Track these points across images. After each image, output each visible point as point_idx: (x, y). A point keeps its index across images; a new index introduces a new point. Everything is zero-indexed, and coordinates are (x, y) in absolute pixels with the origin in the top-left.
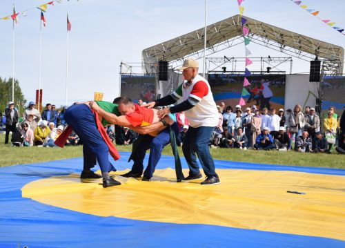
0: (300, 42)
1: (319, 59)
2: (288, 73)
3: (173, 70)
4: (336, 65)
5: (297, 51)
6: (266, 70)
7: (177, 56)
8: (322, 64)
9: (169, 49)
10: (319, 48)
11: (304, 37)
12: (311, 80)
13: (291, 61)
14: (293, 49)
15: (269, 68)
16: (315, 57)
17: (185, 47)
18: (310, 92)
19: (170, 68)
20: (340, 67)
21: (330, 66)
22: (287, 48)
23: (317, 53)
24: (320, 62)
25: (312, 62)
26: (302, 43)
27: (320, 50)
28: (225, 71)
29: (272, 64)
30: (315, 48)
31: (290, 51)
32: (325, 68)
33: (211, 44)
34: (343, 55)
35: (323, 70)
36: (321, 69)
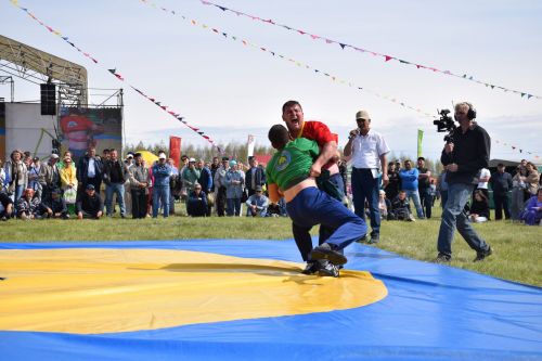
0: (22, 54)
1: (54, 81)
2: (8, 100)
4: (78, 92)
5: (20, 68)
8: (57, 88)
10: (51, 66)
11: (28, 48)
12: (43, 113)
13: (12, 82)
14: (13, 65)
16: (47, 78)
18: (43, 130)
20: (83, 95)
21: (70, 92)
22: (3, 62)
23: (49, 73)
24: (53, 86)
25: (42, 85)
26: (26, 56)
27: (54, 69)
30: (46, 65)
31: (9, 67)
32: (63, 96)
34: (85, 78)
35: (60, 97)
36: (57, 96)
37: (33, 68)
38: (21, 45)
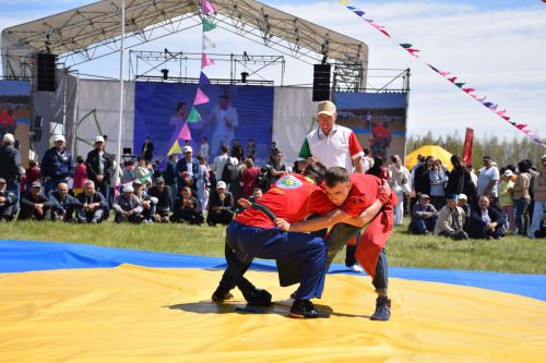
0: (296, 30)
1: (329, 61)
2: (277, 83)
3: (66, 71)
4: (357, 73)
5: (293, 45)
6: (240, 78)
7: (74, 45)
8: (332, 69)
9: (58, 31)
10: (327, 43)
11: (304, 23)
12: (316, 98)
13: (283, 62)
14: (285, 43)
15: (244, 75)
16: (322, 56)
17: (89, 28)
18: (314, 118)
19: (60, 67)
20: (362, 76)
21: (346, 74)
22: (274, 39)
23: (324, 50)
24: (329, 66)
25: (316, 66)
26: (299, 32)
27: (331, 46)
28: (166, 77)
29: (250, 68)
30: (322, 41)
31: (281, 45)
32: (338, 78)
33: (139, 24)
34: (366, 56)
35: (335, 80)
36: (331, 79)
37: (307, 45)
38: (296, 20)
